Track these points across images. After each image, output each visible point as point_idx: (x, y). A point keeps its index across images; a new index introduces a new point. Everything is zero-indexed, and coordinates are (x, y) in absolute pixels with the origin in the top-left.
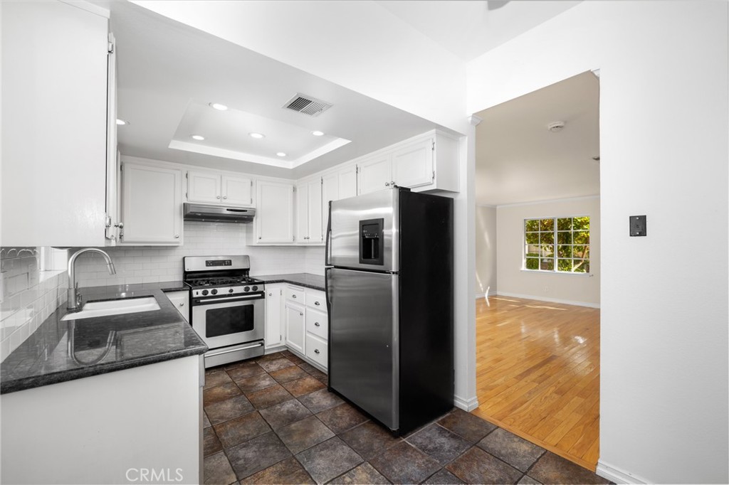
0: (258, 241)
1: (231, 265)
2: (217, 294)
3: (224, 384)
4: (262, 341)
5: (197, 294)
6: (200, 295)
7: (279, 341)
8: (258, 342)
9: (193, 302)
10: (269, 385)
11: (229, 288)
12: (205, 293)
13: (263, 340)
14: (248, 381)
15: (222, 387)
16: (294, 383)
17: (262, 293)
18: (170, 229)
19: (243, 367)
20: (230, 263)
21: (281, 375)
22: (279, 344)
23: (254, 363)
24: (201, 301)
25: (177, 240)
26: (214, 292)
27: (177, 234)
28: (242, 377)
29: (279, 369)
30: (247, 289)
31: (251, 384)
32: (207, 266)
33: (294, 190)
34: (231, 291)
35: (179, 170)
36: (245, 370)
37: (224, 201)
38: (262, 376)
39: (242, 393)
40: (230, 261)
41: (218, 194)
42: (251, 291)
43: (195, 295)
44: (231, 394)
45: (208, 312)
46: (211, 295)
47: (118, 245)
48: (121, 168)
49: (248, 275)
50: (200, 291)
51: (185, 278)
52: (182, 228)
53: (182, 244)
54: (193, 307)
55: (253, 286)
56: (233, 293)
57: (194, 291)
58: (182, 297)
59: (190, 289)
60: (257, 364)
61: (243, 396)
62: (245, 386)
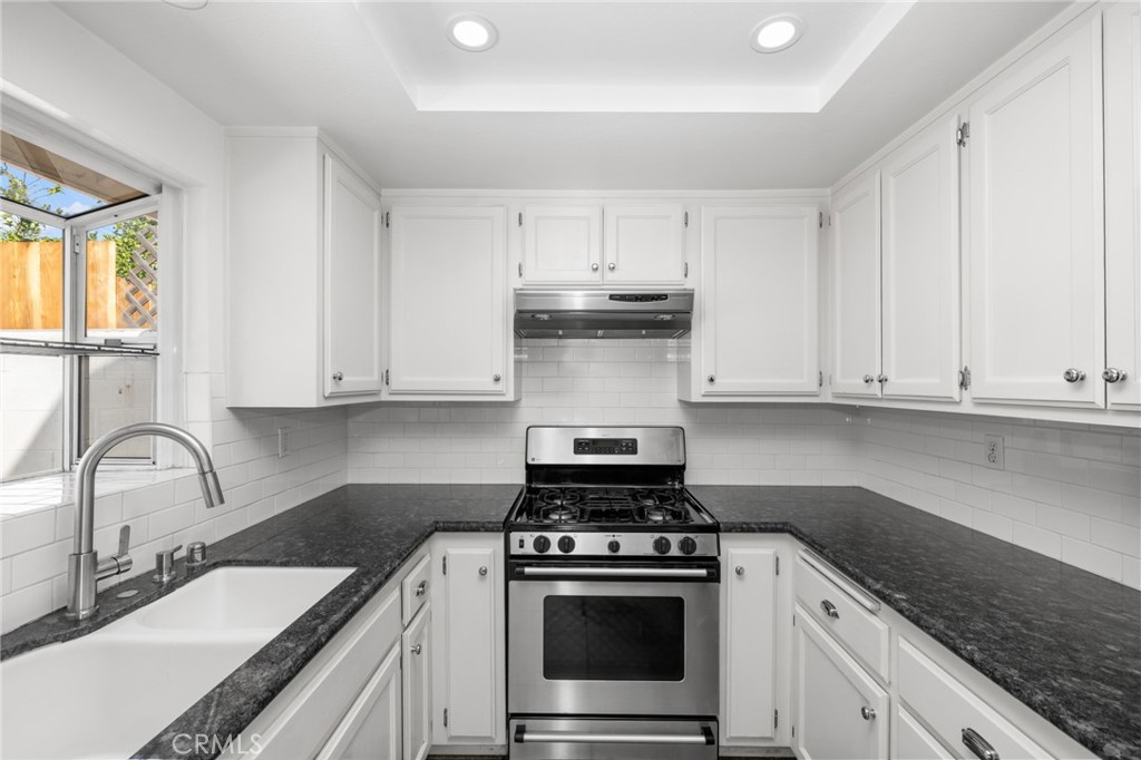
0: (706, 387)
1: (634, 452)
2: (574, 552)
4: (712, 726)
5: (522, 544)
6: (529, 549)
8: (698, 726)
9: (514, 568)
11: (607, 537)
12: (542, 544)
13: (714, 718)
17: (713, 565)
18: (483, 358)
20: (630, 447)
22: (768, 738)
24: (528, 570)
25: (499, 387)
26: (567, 544)
27: (498, 371)
30: (662, 545)
32: (577, 452)
33: (823, 221)
35: (500, 206)
37: (610, 276)
40: (634, 442)
41: (596, 260)
43: (515, 550)
45: (551, 603)
46: (559, 553)
47: (384, 397)
48: (386, 221)
49: (682, 482)
50: (530, 538)
51: (529, 479)
52: (512, 356)
53: (510, 397)
54: (512, 584)
55: (682, 536)
56: (621, 553)
57: (515, 536)
58: (486, 551)
59: (507, 527)
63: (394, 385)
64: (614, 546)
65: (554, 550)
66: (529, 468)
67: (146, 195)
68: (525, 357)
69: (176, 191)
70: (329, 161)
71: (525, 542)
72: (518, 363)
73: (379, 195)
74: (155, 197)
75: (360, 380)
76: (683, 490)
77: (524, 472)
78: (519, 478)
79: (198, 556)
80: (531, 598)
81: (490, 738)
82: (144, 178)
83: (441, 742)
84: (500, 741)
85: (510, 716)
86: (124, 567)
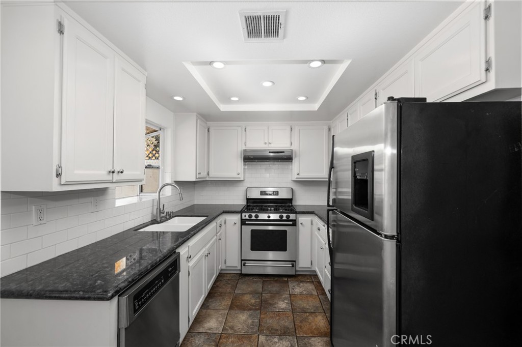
0: (297, 176)
1: (277, 195)
2: (259, 218)
3: (254, 293)
4: (294, 263)
5: (245, 216)
6: (247, 217)
7: (309, 266)
8: (290, 263)
9: (243, 222)
10: (283, 309)
11: (267, 215)
12: (250, 216)
13: (295, 261)
14: (271, 297)
15: (252, 296)
16: (305, 315)
17: (294, 223)
18: (234, 168)
19: (276, 281)
21: (300, 302)
22: (310, 268)
23: (286, 279)
24: (247, 223)
25: (239, 176)
26: (257, 216)
27: (239, 172)
28: (270, 291)
29: (301, 294)
30: (281, 217)
31: (271, 302)
32: (261, 195)
33: (330, 129)
34: (269, 217)
35: (240, 126)
36: (276, 284)
37: (269, 145)
38: (284, 296)
39: (260, 309)
40: (278, 192)
41: (266, 141)
42: (284, 218)
43: (243, 218)
44: (252, 306)
45: (252, 231)
46: (255, 218)
47: (207, 179)
48: (208, 130)
49: (292, 203)
50: (247, 215)
51: (247, 203)
52: (243, 167)
53: (242, 179)
54: (243, 226)
55: (286, 214)
56: (270, 218)
57: (243, 214)
58: (236, 218)
59: (241, 212)
60: (288, 282)
61: (259, 311)
62: (266, 301)
63: (210, 175)
67: (157, 131)
68: (246, 167)
69: (164, 129)
70: (198, 120)
71: (246, 216)
72: (244, 169)
73: (206, 124)
74: (160, 131)
75: (204, 175)
76: (292, 206)
77: (246, 200)
78: (244, 203)
79: (172, 215)
80: (247, 230)
81: (236, 267)
82: (157, 127)
83: (224, 267)
84: (239, 268)
85: (242, 260)
86: (163, 213)
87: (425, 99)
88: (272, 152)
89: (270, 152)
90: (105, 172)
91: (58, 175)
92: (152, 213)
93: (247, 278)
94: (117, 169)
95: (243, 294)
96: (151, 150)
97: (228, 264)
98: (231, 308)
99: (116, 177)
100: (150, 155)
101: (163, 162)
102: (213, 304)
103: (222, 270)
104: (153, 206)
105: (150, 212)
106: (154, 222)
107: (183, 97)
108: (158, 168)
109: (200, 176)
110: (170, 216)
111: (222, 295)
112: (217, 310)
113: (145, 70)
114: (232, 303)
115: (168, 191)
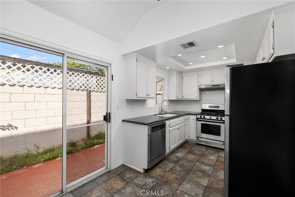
1: (219, 108)
2: (205, 118)
4: (224, 143)
5: (198, 117)
6: (199, 117)
9: (197, 119)
10: (212, 159)
14: (208, 154)
15: (199, 151)
16: (222, 163)
17: (224, 121)
20: (218, 107)
21: (222, 159)
24: (199, 119)
25: (196, 98)
27: (197, 96)
28: (208, 152)
30: (217, 118)
32: (209, 107)
35: (197, 74)
36: (213, 151)
37: (213, 82)
38: (215, 155)
41: (211, 80)
42: (219, 119)
43: (197, 117)
44: (198, 154)
45: (202, 124)
47: (182, 99)
50: (199, 116)
51: (202, 111)
52: (199, 94)
53: (199, 100)
54: (197, 121)
55: (221, 117)
57: (198, 116)
58: (194, 117)
59: (196, 115)
60: (220, 151)
61: (200, 157)
62: (205, 155)
63: (184, 98)
64: (211, 118)
65: (203, 118)
66: (202, 109)
69: (164, 79)
70: (177, 74)
73: (181, 75)
75: (180, 97)
77: (201, 110)
78: (201, 111)
80: (200, 123)
81: (194, 140)
82: (161, 79)
83: (188, 139)
84: (196, 140)
85: (197, 137)
86: (163, 111)
87: (243, 64)
88: (213, 86)
89: (212, 86)
90: (145, 95)
91: (136, 95)
92: (159, 111)
93: (199, 146)
94: (148, 94)
95: (195, 150)
96: (160, 87)
97: (190, 138)
98: (188, 152)
99: (149, 97)
100: (161, 90)
101: (164, 92)
102: (181, 150)
103: (188, 140)
104: (160, 108)
105: (159, 110)
106: (160, 114)
107: (170, 67)
108: (162, 94)
109: (178, 98)
110: (166, 113)
111: (186, 148)
112: (182, 152)
113: (156, 62)
114: (189, 151)
115: (166, 103)
